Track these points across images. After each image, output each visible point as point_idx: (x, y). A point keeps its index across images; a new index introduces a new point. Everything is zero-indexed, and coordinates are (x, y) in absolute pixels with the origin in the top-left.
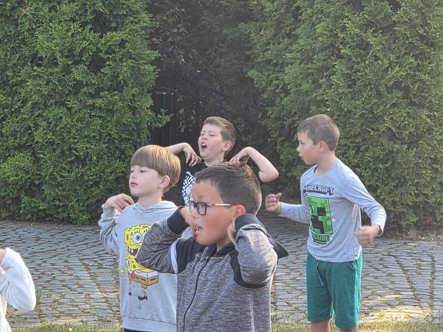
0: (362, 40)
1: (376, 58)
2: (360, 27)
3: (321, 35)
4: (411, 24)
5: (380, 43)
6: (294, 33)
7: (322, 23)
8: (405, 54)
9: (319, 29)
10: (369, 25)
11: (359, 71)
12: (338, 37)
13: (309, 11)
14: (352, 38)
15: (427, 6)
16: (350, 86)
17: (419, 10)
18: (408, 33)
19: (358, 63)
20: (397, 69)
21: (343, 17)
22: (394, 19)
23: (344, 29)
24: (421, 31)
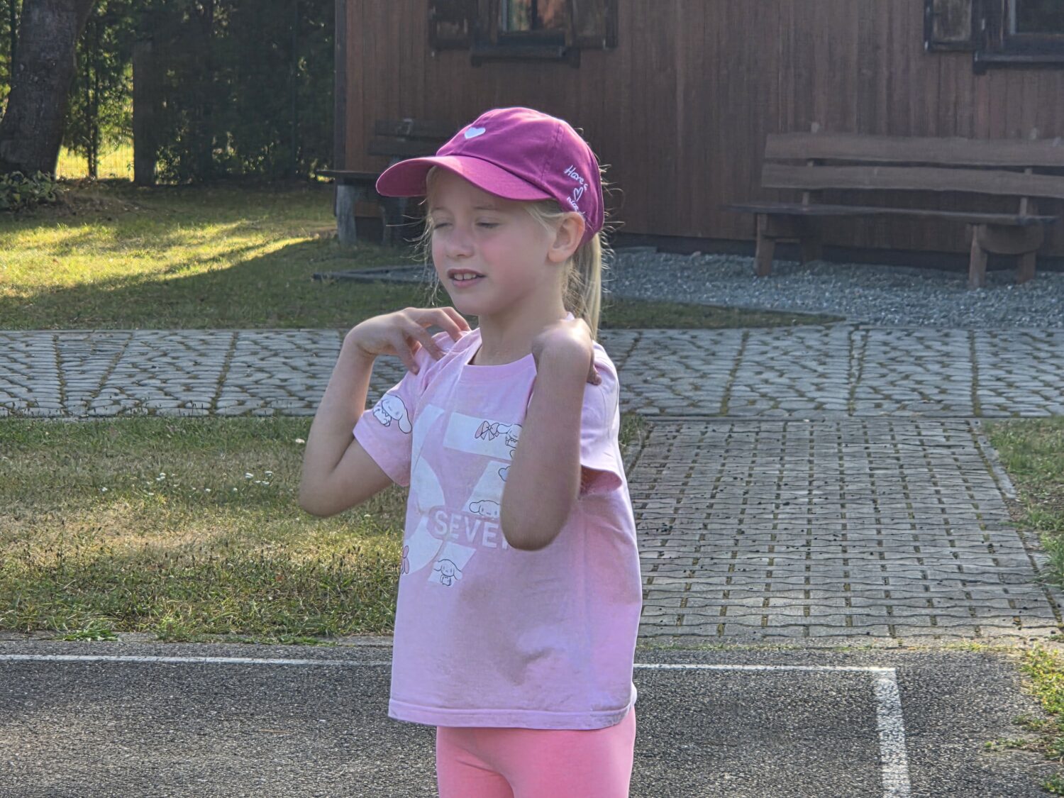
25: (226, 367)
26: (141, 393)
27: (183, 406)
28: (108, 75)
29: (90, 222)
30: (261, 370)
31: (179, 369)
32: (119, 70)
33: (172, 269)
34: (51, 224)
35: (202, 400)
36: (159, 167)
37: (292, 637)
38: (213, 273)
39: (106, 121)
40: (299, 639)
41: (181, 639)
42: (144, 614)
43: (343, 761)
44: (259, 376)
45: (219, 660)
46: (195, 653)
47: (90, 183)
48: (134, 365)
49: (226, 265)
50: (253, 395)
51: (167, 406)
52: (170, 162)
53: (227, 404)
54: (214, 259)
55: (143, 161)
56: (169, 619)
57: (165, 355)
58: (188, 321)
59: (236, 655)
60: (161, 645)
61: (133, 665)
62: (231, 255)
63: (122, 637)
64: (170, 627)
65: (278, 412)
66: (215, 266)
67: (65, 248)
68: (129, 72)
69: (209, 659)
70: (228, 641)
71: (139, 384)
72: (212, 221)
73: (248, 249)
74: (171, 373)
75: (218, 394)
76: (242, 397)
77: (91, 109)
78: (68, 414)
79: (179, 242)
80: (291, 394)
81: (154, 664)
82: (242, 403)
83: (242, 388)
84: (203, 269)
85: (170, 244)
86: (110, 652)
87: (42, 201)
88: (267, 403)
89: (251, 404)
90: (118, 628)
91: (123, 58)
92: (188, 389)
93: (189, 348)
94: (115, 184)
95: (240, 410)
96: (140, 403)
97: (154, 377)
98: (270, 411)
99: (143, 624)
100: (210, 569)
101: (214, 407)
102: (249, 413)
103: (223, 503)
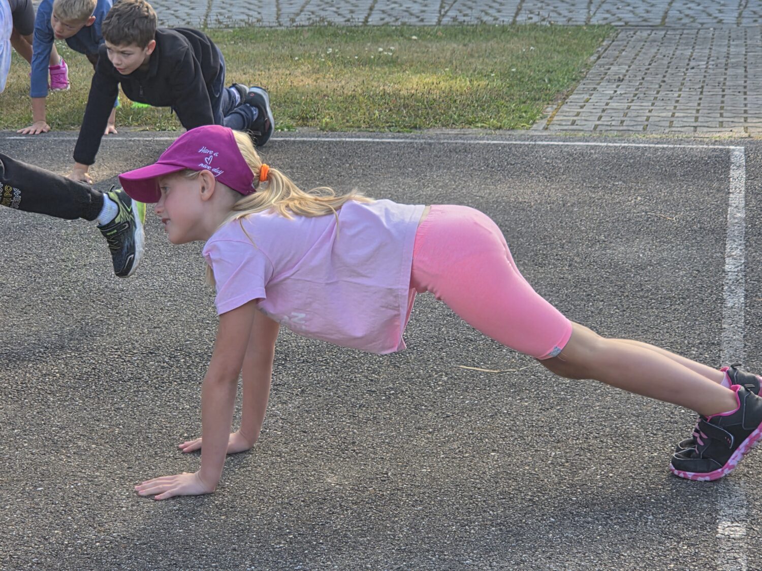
25: (375, 1)
26: (323, 14)
27: (348, 20)
30: (395, 3)
31: (348, 2)
35: (360, 18)
37: (398, 129)
40: (401, 130)
41: (333, 130)
42: (313, 118)
43: (420, 189)
44: (393, 5)
45: (353, 140)
46: (340, 136)
48: (321, 1)
50: (390, 15)
51: (339, 20)
53: (374, 20)
56: (327, 119)
59: (364, 137)
60: (321, 133)
61: (304, 142)
63: (298, 129)
64: (327, 123)
65: (404, 24)
69: (347, 139)
70: (360, 131)
71: (323, 10)
74: (342, 4)
75: (369, 15)
76: (383, 16)
78: (280, 25)
80: (411, 14)
81: (315, 142)
82: (382, 19)
83: (383, 12)
86: (291, 136)
88: (397, 20)
89: (387, 19)
90: (297, 125)
92: (352, 12)
95: (381, 23)
96: (323, 19)
97: (332, 6)
98: (399, 23)
99: (311, 123)
100: (354, 97)
101: (366, 21)
102: (387, 24)
103: (364, 64)
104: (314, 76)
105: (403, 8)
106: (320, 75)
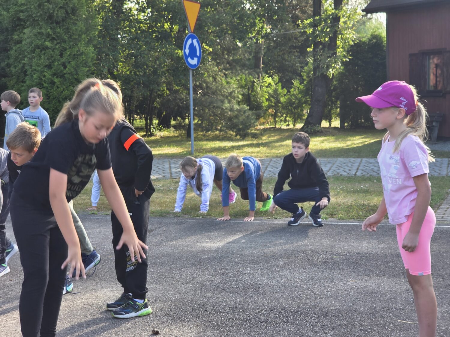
0: (52, 81)
1: (58, 87)
2: (51, 75)
3: (36, 79)
4: (71, 74)
5: (60, 82)
6: (24, 80)
7: (36, 74)
8: (70, 86)
9: (35, 76)
10: (54, 74)
11: (51, 92)
12: (42, 80)
13: (30, 70)
14: (48, 80)
15: (78, 67)
16: (48, 99)
17: (75, 69)
18: (70, 78)
19: (51, 90)
20: (66, 91)
21: (44, 71)
22: (65, 72)
23: (44, 76)
24: (76, 77)
25: (359, 166)
26: (338, 171)
27: (348, 174)
28: (334, 103)
29: (329, 136)
30: (367, 166)
31: (348, 166)
32: (336, 102)
33: (348, 146)
34: (320, 136)
35: (353, 172)
36: (346, 124)
38: (357, 147)
39: (333, 113)
41: (343, 219)
42: (335, 214)
43: (379, 244)
44: (367, 168)
45: (352, 224)
46: (346, 222)
47: (330, 127)
48: (337, 165)
49: (360, 145)
50: (365, 172)
51: (345, 174)
52: (348, 123)
53: (359, 174)
54: (358, 144)
55: (342, 123)
56: (341, 215)
57: (345, 163)
58: (351, 157)
59: (356, 223)
60: (339, 221)
61: (332, 224)
62: (362, 143)
63: (330, 219)
64: (341, 217)
65: (371, 175)
66: (358, 145)
67: (323, 142)
68: (339, 102)
70: (354, 220)
71: (338, 169)
72: (358, 135)
73: (366, 142)
74: (346, 167)
75: (357, 172)
76: (362, 172)
77: (330, 111)
79: (350, 140)
80: (374, 171)
81: (336, 224)
82: (362, 173)
83: (363, 170)
84: (355, 146)
85: (348, 140)
86: (326, 222)
87: (318, 131)
88: (368, 174)
89: (364, 173)
90: (329, 217)
91: (337, 99)
92: (350, 170)
93: (350, 162)
94: (335, 128)
95: (362, 175)
96: (338, 173)
97: (342, 168)
98: (369, 175)
99: (335, 216)
100: (351, 206)
101: (355, 174)
102: (364, 175)
103: (355, 192)
104: (335, 197)
105: (370, 169)
106: (338, 197)
